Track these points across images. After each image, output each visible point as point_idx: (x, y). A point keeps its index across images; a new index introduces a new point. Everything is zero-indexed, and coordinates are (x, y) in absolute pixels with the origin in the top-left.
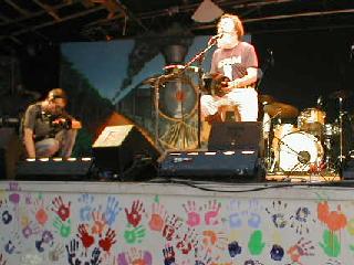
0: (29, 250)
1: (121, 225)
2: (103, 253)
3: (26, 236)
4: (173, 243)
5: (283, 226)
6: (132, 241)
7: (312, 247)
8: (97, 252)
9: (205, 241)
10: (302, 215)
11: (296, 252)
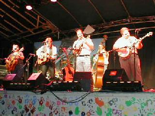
0: (10, 114)
1: (37, 105)
2: (31, 114)
3: (9, 109)
4: (53, 111)
5: (85, 105)
6: (40, 110)
7: (94, 112)
8: (30, 114)
9: (62, 110)
10: (91, 102)
11: (89, 114)
